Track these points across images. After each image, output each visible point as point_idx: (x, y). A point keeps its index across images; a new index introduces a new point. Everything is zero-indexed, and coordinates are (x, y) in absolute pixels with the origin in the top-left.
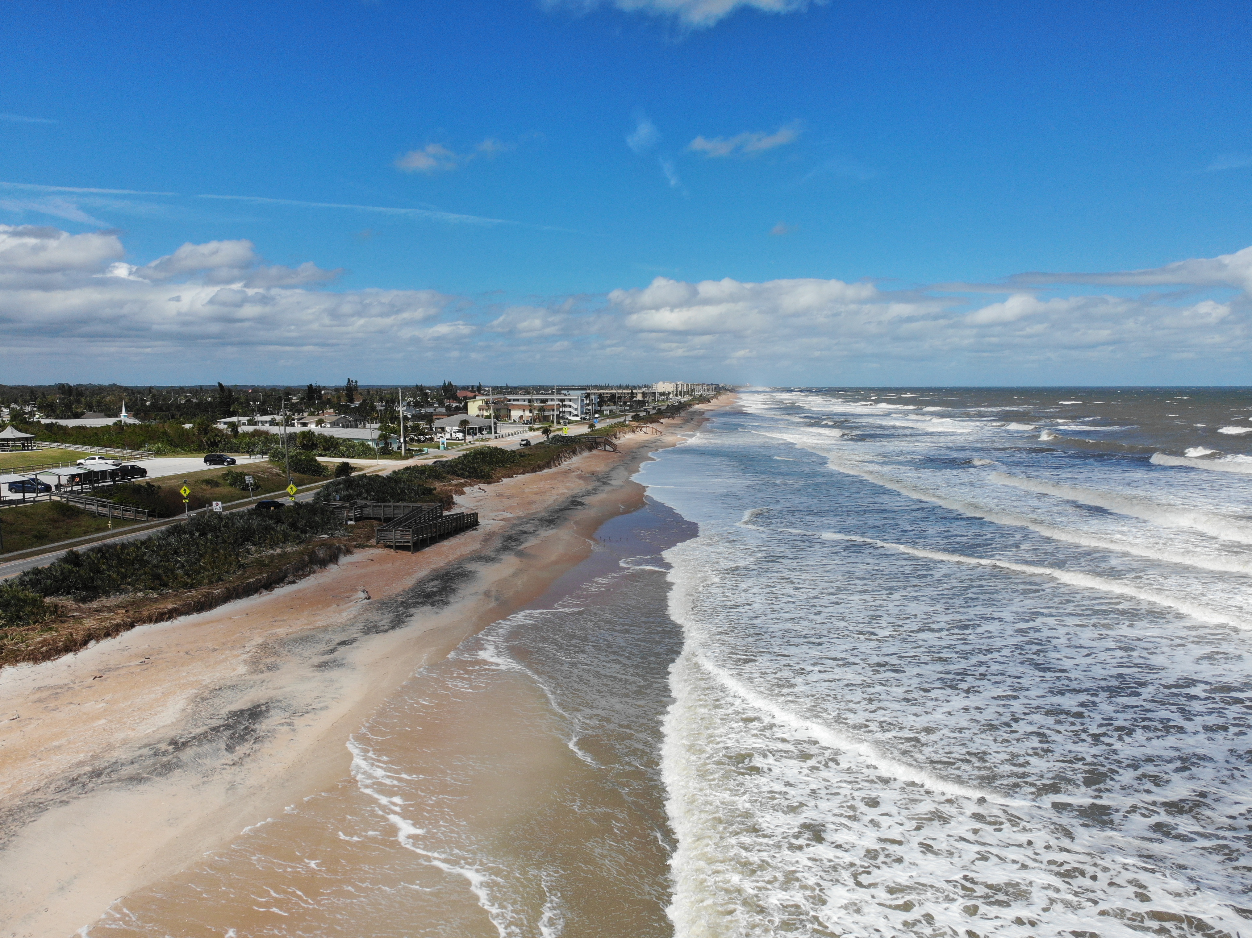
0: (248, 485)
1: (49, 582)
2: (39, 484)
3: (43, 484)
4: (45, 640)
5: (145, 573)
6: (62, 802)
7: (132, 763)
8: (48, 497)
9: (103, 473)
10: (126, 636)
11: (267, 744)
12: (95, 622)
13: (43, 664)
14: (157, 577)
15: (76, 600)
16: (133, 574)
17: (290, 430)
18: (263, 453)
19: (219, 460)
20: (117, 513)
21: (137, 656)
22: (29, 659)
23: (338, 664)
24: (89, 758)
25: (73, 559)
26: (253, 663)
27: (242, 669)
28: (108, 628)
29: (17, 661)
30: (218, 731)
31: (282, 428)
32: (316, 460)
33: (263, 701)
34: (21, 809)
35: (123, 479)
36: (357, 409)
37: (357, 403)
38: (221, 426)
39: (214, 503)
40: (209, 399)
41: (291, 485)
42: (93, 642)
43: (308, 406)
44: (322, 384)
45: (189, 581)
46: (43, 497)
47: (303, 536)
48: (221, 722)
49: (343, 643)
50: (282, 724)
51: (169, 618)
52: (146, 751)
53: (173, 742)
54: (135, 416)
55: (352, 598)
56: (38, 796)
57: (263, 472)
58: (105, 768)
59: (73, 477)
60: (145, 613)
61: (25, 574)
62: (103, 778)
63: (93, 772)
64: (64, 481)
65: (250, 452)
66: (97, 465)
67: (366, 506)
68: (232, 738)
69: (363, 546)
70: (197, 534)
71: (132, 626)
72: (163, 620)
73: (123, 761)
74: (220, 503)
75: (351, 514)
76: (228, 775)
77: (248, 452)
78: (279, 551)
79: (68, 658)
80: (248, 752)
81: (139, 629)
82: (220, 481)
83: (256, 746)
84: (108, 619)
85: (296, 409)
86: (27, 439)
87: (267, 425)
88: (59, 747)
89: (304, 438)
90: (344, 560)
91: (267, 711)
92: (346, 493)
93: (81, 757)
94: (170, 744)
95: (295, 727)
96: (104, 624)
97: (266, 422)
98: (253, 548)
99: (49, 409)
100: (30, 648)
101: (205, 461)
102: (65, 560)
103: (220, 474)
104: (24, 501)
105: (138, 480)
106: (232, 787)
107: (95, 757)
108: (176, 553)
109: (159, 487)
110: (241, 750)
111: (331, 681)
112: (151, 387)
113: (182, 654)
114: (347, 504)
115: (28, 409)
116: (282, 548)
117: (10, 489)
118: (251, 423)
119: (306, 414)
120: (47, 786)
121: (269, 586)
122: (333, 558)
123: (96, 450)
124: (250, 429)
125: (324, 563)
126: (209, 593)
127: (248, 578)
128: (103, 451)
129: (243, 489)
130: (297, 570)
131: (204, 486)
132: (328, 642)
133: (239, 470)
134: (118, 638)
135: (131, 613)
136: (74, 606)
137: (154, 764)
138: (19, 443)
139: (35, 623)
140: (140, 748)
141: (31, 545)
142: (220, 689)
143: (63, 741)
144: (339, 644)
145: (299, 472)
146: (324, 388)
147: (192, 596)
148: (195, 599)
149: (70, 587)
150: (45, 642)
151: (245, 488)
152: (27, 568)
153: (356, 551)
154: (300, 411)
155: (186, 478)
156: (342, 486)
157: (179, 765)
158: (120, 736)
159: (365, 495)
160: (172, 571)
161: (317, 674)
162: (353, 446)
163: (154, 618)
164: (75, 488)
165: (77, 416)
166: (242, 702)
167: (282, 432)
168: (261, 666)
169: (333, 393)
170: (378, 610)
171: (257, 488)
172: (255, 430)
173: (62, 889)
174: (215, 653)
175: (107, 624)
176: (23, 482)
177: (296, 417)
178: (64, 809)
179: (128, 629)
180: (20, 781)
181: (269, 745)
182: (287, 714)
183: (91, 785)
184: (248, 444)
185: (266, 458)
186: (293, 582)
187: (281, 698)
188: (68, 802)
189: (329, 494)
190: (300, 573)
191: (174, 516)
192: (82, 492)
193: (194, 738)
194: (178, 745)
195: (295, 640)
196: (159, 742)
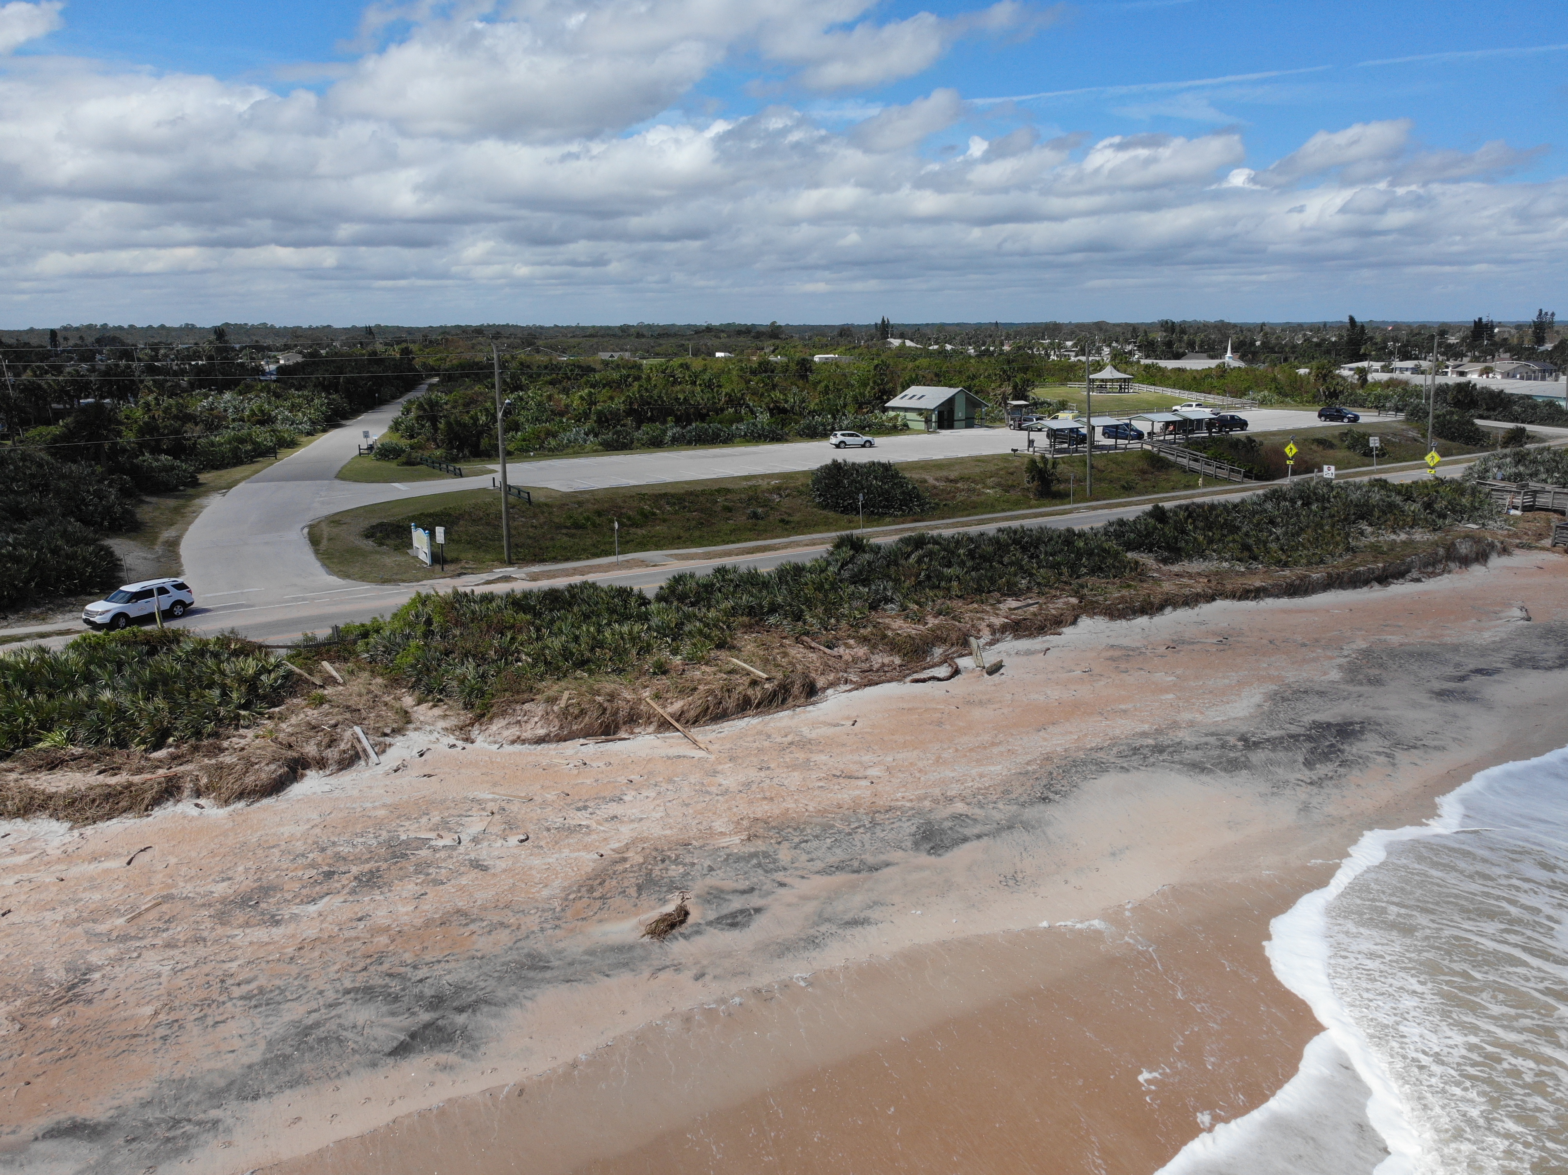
0: (1371, 450)
1: (1132, 536)
2: (1132, 430)
3: (1136, 431)
4: (1122, 597)
5: (1234, 541)
6: (1122, 768)
7: (1197, 749)
8: (1139, 445)
9: (1199, 421)
10: (1206, 610)
11: (1356, 772)
12: (1174, 587)
13: (1119, 622)
14: (1246, 547)
15: (1156, 559)
16: (1220, 540)
17: (1440, 380)
18: (1398, 410)
19: (1339, 416)
20: (1210, 470)
21: (1214, 634)
22: (1105, 614)
23: (1468, 697)
24: (1153, 731)
25: (1159, 514)
26: (1351, 671)
27: (1335, 675)
28: (1187, 596)
29: (1095, 614)
30: (1298, 741)
31: (1429, 377)
32: (1473, 424)
33: (1357, 720)
34: (1084, 763)
35: (1220, 431)
36: (1549, 354)
37: (1549, 346)
38: (1345, 373)
39: (1325, 467)
40: (1333, 339)
41: (1433, 453)
42: (1169, 609)
43: (1471, 347)
44: (1496, 319)
45: (1284, 557)
46: (1135, 445)
47: (1440, 522)
48: (1302, 731)
49: (1479, 671)
50: (1378, 753)
51: (1255, 598)
52: (1212, 740)
53: (1243, 738)
54: (1242, 358)
55: (1502, 615)
56: (1101, 754)
57: (1395, 435)
58: (1168, 746)
59: (1168, 424)
60: (1229, 587)
61: (1111, 524)
62: (1165, 756)
63: (1156, 746)
64: (1158, 428)
65: (1380, 407)
66: (1194, 413)
67: (1543, 491)
68: (1312, 753)
69: (1529, 547)
70: (1299, 503)
71: (1211, 598)
72: (1247, 598)
73: (1188, 744)
74: (1333, 468)
75: (1518, 501)
76: (1302, 793)
77: (1377, 407)
78: (1403, 536)
79: (1142, 621)
80: (1330, 774)
81: (1220, 604)
82: (1336, 442)
83: (1341, 770)
84: (1188, 586)
85: (1453, 352)
86: (1125, 380)
87: (1408, 373)
88: (1125, 711)
89: (1459, 392)
90: (1495, 561)
91: (1362, 732)
92: (1514, 470)
93: (1146, 727)
94: (1240, 740)
95: (1396, 761)
96: (1183, 591)
97: (1407, 369)
98: (1369, 529)
99: (1149, 348)
100: (1108, 602)
101: (1320, 416)
102: (1150, 514)
103: (1337, 433)
104: (1116, 447)
105: (1237, 433)
106: (1305, 808)
107: (1159, 731)
108: (1272, 522)
109: (1261, 444)
110: (1323, 769)
111: (1455, 716)
112: (1263, 324)
113: (1265, 641)
114: (1513, 487)
115: (1129, 348)
116: (1408, 533)
117: (1104, 434)
118: (1385, 369)
119: (1466, 360)
120: (1111, 747)
121: (1383, 579)
122: (1482, 557)
123: (1195, 395)
124: (1385, 377)
125: (1466, 562)
126: (1306, 576)
127: (1356, 565)
128: (1201, 397)
129: (1365, 454)
130: (1426, 565)
131: (1314, 447)
132: (1458, 665)
133: (1362, 430)
134: (1197, 609)
135: (1214, 583)
136: (1155, 566)
137: (1219, 757)
138: (1116, 385)
139: (1115, 577)
140: (1206, 735)
141: (1118, 496)
142: (1306, 692)
143: (1129, 706)
144: (1472, 671)
145: (1446, 437)
146: (1500, 324)
147: (1285, 577)
148: (1288, 581)
149: (1153, 545)
150: (1122, 599)
151: (1368, 453)
152: (1113, 518)
153: (1517, 551)
154: (1458, 355)
155: (1295, 435)
156: (1508, 460)
157: (1247, 765)
158: (1186, 716)
159: (1544, 476)
160: (1265, 543)
161: (1435, 702)
162: (1535, 406)
163: (1238, 595)
164: (1167, 437)
165: (1178, 356)
166: (1330, 713)
167: (1429, 382)
168: (1360, 677)
169: (1513, 331)
170: (1541, 637)
171: (1384, 455)
172: (1391, 380)
173: (1113, 854)
174: (1304, 649)
175: (1187, 591)
176: (1117, 427)
177: (1451, 363)
178: (1123, 776)
179: (1208, 602)
180: (1086, 735)
181: (1359, 774)
182: (1387, 743)
183: (1152, 760)
184: (1378, 397)
185: (1401, 416)
186: (1418, 580)
187: (1381, 721)
188: (1128, 770)
189: (1487, 471)
190: (1430, 569)
191: (1274, 479)
192: (1175, 443)
193: (1268, 740)
194: (1249, 743)
195: (1411, 655)
196: (1228, 734)
